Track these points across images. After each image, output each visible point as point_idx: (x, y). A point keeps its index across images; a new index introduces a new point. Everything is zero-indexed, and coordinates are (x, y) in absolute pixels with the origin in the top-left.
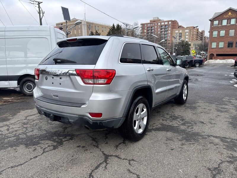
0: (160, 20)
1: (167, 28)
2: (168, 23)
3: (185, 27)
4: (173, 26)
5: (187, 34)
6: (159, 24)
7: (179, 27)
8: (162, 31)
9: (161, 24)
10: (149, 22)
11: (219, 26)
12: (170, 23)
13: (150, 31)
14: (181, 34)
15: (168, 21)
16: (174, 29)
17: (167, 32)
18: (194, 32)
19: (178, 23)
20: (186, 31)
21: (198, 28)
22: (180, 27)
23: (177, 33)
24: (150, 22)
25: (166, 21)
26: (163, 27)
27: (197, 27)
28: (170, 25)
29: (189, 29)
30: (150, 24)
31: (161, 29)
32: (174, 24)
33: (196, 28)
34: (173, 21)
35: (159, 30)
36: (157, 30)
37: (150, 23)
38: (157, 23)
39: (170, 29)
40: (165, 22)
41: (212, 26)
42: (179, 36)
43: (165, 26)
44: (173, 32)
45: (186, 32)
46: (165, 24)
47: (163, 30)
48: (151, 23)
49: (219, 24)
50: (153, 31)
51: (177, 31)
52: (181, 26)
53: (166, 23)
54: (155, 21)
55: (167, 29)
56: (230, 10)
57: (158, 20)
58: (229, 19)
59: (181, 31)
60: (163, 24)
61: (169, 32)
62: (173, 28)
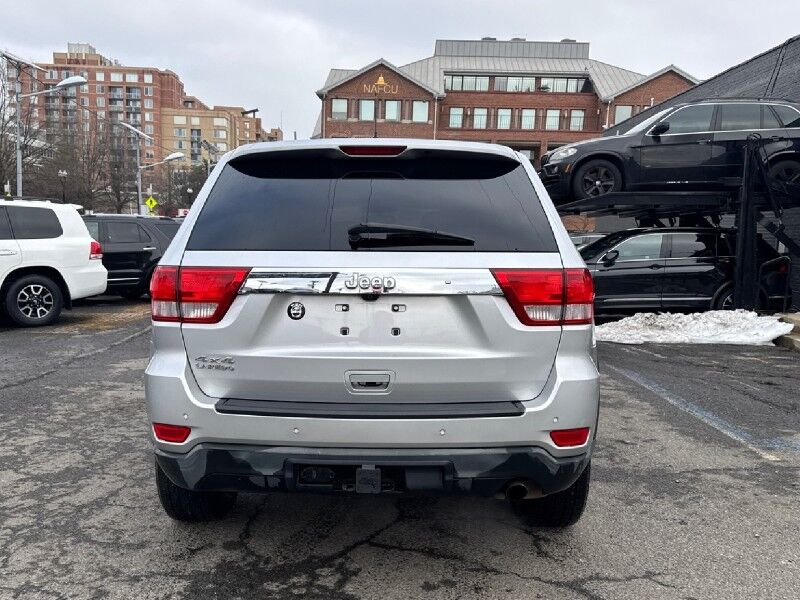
0: (102, 61)
1: (135, 101)
2: (141, 79)
3: (212, 108)
4: (162, 93)
5: (223, 135)
6: (100, 77)
7: (186, 102)
8: (113, 108)
9: (107, 77)
10: (50, 61)
11: (350, 120)
12: (148, 79)
13: (57, 102)
14: (199, 131)
15: (141, 72)
16: (167, 110)
17: (139, 117)
18: (246, 129)
19: (181, 86)
20: (218, 122)
21: (257, 115)
22: (190, 102)
23: (180, 128)
24: (56, 60)
25: (131, 71)
26: (120, 93)
27: (254, 111)
28: (150, 88)
29: (228, 116)
30: (55, 73)
31: (112, 101)
32: (167, 87)
33: (251, 115)
34: (162, 74)
35: (101, 102)
36: (93, 102)
37: (54, 68)
38: (88, 70)
39: (149, 104)
40: (125, 71)
41: (329, 119)
42: (192, 143)
43: (129, 90)
44: (166, 120)
45: (219, 128)
46: (128, 80)
47: (120, 105)
48: (62, 68)
49: (349, 114)
50: (72, 104)
51: (180, 120)
52: (192, 101)
53: (132, 79)
54: (77, 62)
55: (138, 104)
56: (382, 68)
57: (94, 58)
58: (380, 101)
59: (196, 121)
60: (116, 78)
61: (148, 117)
62: (162, 104)
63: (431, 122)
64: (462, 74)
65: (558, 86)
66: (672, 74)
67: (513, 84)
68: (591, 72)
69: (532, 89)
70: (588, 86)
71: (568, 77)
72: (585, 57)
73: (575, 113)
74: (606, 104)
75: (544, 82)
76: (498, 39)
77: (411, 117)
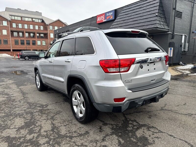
63: (8, 26)
64: (14, 16)
65: (37, 21)
66: (59, 21)
67: (27, 19)
68: (43, 18)
69: (31, 21)
70: (43, 21)
71: (39, 19)
72: (41, 15)
73: (41, 26)
74: (47, 25)
75: (34, 19)
76: (21, 9)
77: (3, 24)
